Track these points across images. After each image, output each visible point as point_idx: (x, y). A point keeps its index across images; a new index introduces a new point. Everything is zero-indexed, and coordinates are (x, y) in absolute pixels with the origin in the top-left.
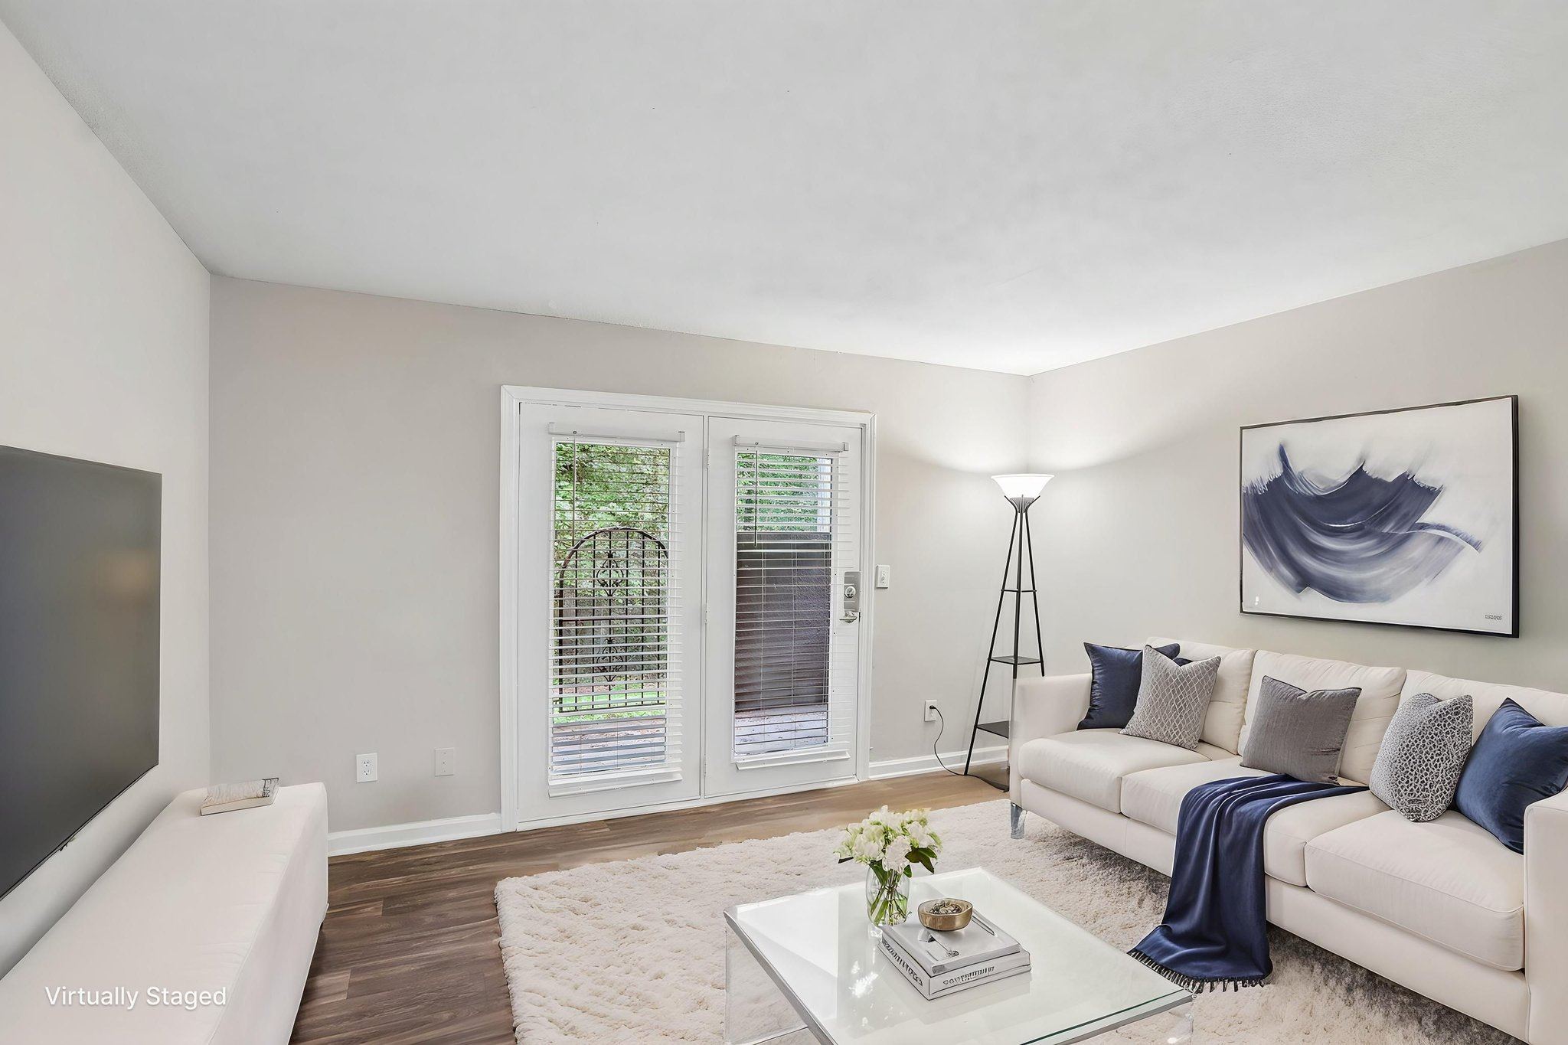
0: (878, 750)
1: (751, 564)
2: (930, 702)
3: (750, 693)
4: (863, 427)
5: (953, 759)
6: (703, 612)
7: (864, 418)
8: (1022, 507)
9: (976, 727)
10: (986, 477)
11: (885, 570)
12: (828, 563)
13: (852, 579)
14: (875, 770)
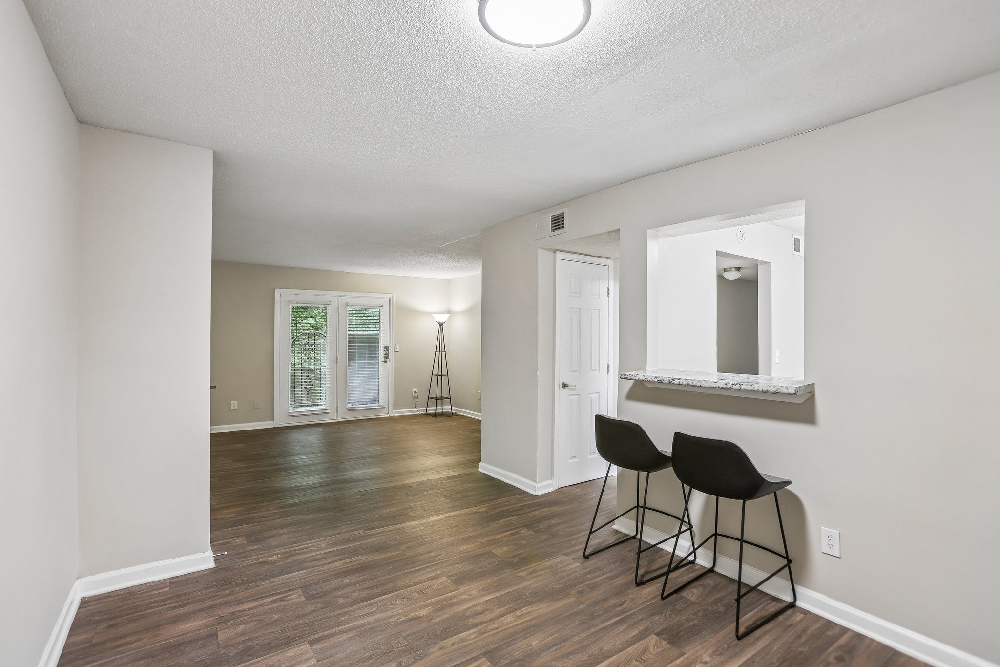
0: (396, 407)
1: (353, 343)
2: (414, 390)
3: (352, 385)
4: (390, 299)
5: (422, 410)
6: (337, 358)
7: (390, 296)
8: (441, 325)
9: (429, 398)
10: (430, 314)
11: (398, 345)
12: (379, 343)
13: (386, 348)
14: (395, 413)
